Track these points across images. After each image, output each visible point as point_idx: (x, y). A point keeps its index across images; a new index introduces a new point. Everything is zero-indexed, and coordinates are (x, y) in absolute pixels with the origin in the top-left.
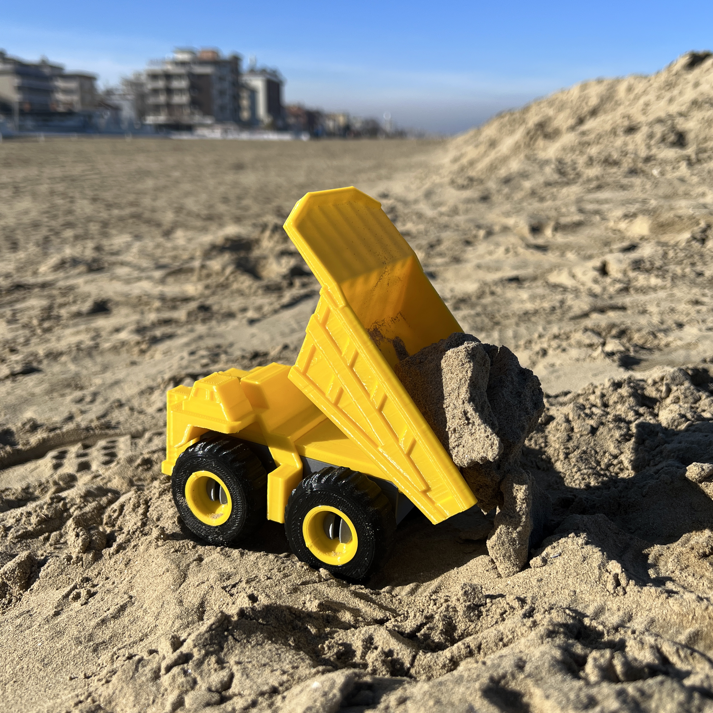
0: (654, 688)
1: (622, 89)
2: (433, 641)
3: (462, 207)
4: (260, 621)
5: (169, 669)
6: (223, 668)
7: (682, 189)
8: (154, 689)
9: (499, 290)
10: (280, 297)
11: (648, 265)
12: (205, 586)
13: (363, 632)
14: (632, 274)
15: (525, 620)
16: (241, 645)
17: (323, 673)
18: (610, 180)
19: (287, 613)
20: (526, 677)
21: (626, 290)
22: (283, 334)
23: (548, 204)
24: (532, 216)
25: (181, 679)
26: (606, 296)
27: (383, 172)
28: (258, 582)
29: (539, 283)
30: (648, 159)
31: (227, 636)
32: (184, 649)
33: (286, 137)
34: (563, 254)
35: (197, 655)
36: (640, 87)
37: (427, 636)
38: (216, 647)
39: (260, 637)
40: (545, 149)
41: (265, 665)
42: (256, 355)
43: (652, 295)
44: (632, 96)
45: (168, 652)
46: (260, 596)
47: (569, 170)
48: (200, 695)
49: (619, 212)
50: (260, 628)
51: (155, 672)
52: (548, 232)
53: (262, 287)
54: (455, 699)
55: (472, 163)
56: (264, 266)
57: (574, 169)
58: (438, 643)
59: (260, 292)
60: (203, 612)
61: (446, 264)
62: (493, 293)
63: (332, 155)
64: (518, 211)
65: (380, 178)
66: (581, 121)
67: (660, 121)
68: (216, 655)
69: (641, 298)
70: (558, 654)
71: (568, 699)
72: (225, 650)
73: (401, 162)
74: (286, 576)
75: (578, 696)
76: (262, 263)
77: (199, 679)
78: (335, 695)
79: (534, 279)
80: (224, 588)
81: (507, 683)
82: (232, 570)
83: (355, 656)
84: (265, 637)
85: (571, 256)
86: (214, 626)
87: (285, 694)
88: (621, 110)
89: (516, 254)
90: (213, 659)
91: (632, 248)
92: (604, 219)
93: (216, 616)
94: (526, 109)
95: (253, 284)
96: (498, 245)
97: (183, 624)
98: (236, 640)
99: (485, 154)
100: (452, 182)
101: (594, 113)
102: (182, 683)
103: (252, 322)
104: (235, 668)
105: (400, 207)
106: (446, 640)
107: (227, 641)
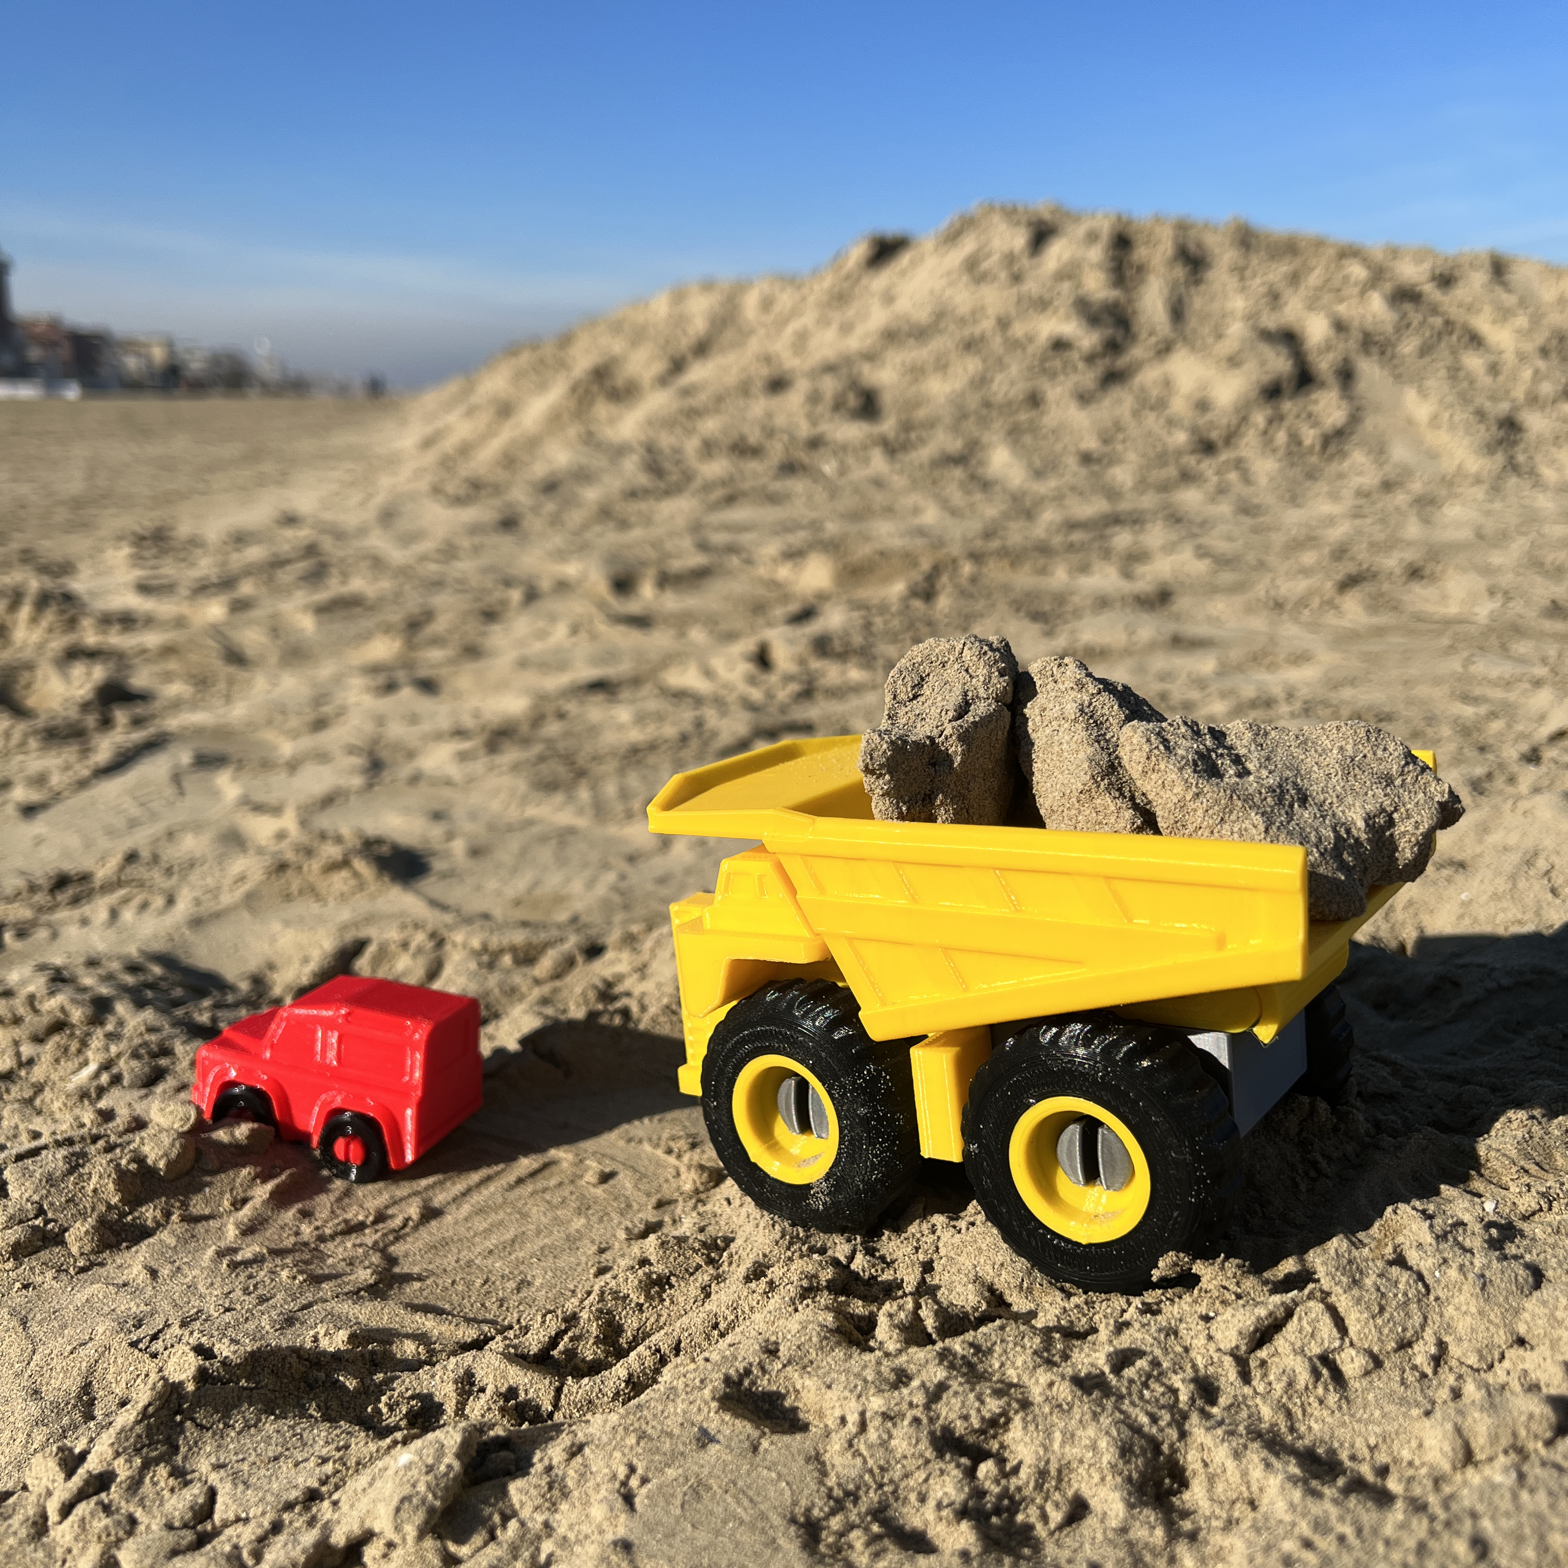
0: (994, 1338)
1: (750, 303)
2: (584, 1360)
3: (465, 543)
4: (243, 1383)
5: (66, 1510)
6: (186, 1484)
7: (879, 498)
8: (40, 1554)
9: (571, 707)
10: (86, 752)
11: (837, 645)
12: (90, 1351)
13: (451, 1366)
14: (816, 664)
15: (753, 1285)
16: (214, 1434)
17: (405, 1442)
18: (746, 485)
19: (293, 1359)
20: (784, 1366)
21: (807, 693)
22: (111, 832)
23: (637, 533)
24: (612, 559)
25: (101, 1522)
26: (773, 710)
27: (268, 467)
28: (206, 1320)
29: (647, 689)
30: (815, 443)
31: (182, 1423)
32: (93, 1464)
33: (26, 392)
34: (682, 634)
35: (123, 1470)
36: (785, 299)
37: (571, 1353)
38: (162, 1448)
39: (250, 1412)
40: (612, 421)
41: (276, 1459)
42: (61, 882)
43: (854, 702)
44: (769, 319)
45: (54, 1481)
46: (217, 1346)
47: (668, 465)
48: (153, 1540)
49: (771, 548)
50: (248, 1396)
51: (35, 1523)
52: (647, 590)
53: (35, 732)
54: (672, 1424)
55: (465, 450)
56: (28, 686)
57: (678, 462)
58: (594, 1361)
59: (33, 743)
60: (91, 1403)
61: (452, 662)
62: (561, 716)
63: (145, 433)
64: (582, 549)
65: (262, 482)
66: (677, 366)
67: (829, 368)
68: (167, 1462)
69: (835, 708)
70: (829, 1319)
71: (865, 1381)
72: (183, 1450)
73: (306, 445)
74: (262, 1300)
75: (879, 1373)
76: (25, 676)
77: (139, 1514)
78: (449, 1467)
79: (636, 682)
80: (134, 1344)
81: (753, 1383)
82: (143, 1307)
83: (443, 1412)
84: (261, 1412)
85: (697, 635)
86: (151, 1409)
87: (335, 1497)
88: (754, 346)
89: (594, 636)
90: (162, 1471)
91: (805, 615)
92: (749, 562)
93: (153, 1389)
94: (566, 340)
95: (12, 727)
96: (553, 618)
97: (51, 1434)
98: (201, 1427)
99: (489, 433)
100: (436, 490)
101: (702, 349)
102: (106, 1528)
103: (29, 811)
104: (214, 1478)
105: (327, 544)
106: (608, 1353)
107: (182, 1432)
